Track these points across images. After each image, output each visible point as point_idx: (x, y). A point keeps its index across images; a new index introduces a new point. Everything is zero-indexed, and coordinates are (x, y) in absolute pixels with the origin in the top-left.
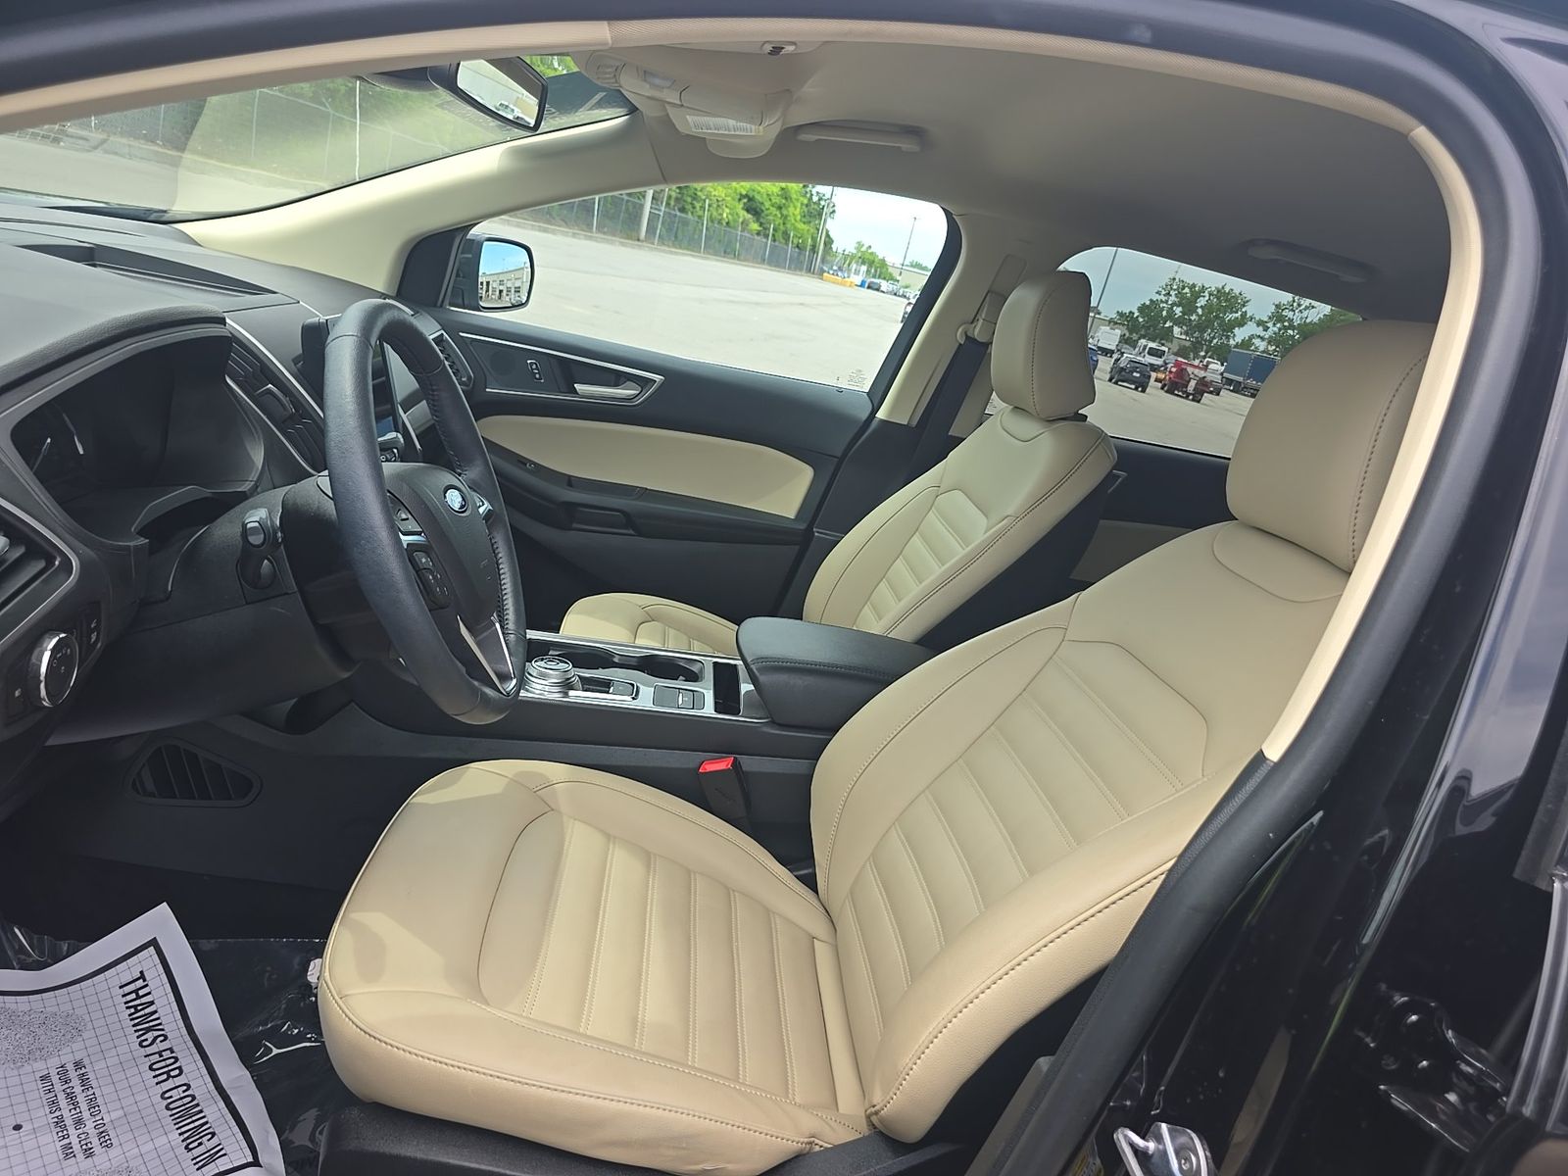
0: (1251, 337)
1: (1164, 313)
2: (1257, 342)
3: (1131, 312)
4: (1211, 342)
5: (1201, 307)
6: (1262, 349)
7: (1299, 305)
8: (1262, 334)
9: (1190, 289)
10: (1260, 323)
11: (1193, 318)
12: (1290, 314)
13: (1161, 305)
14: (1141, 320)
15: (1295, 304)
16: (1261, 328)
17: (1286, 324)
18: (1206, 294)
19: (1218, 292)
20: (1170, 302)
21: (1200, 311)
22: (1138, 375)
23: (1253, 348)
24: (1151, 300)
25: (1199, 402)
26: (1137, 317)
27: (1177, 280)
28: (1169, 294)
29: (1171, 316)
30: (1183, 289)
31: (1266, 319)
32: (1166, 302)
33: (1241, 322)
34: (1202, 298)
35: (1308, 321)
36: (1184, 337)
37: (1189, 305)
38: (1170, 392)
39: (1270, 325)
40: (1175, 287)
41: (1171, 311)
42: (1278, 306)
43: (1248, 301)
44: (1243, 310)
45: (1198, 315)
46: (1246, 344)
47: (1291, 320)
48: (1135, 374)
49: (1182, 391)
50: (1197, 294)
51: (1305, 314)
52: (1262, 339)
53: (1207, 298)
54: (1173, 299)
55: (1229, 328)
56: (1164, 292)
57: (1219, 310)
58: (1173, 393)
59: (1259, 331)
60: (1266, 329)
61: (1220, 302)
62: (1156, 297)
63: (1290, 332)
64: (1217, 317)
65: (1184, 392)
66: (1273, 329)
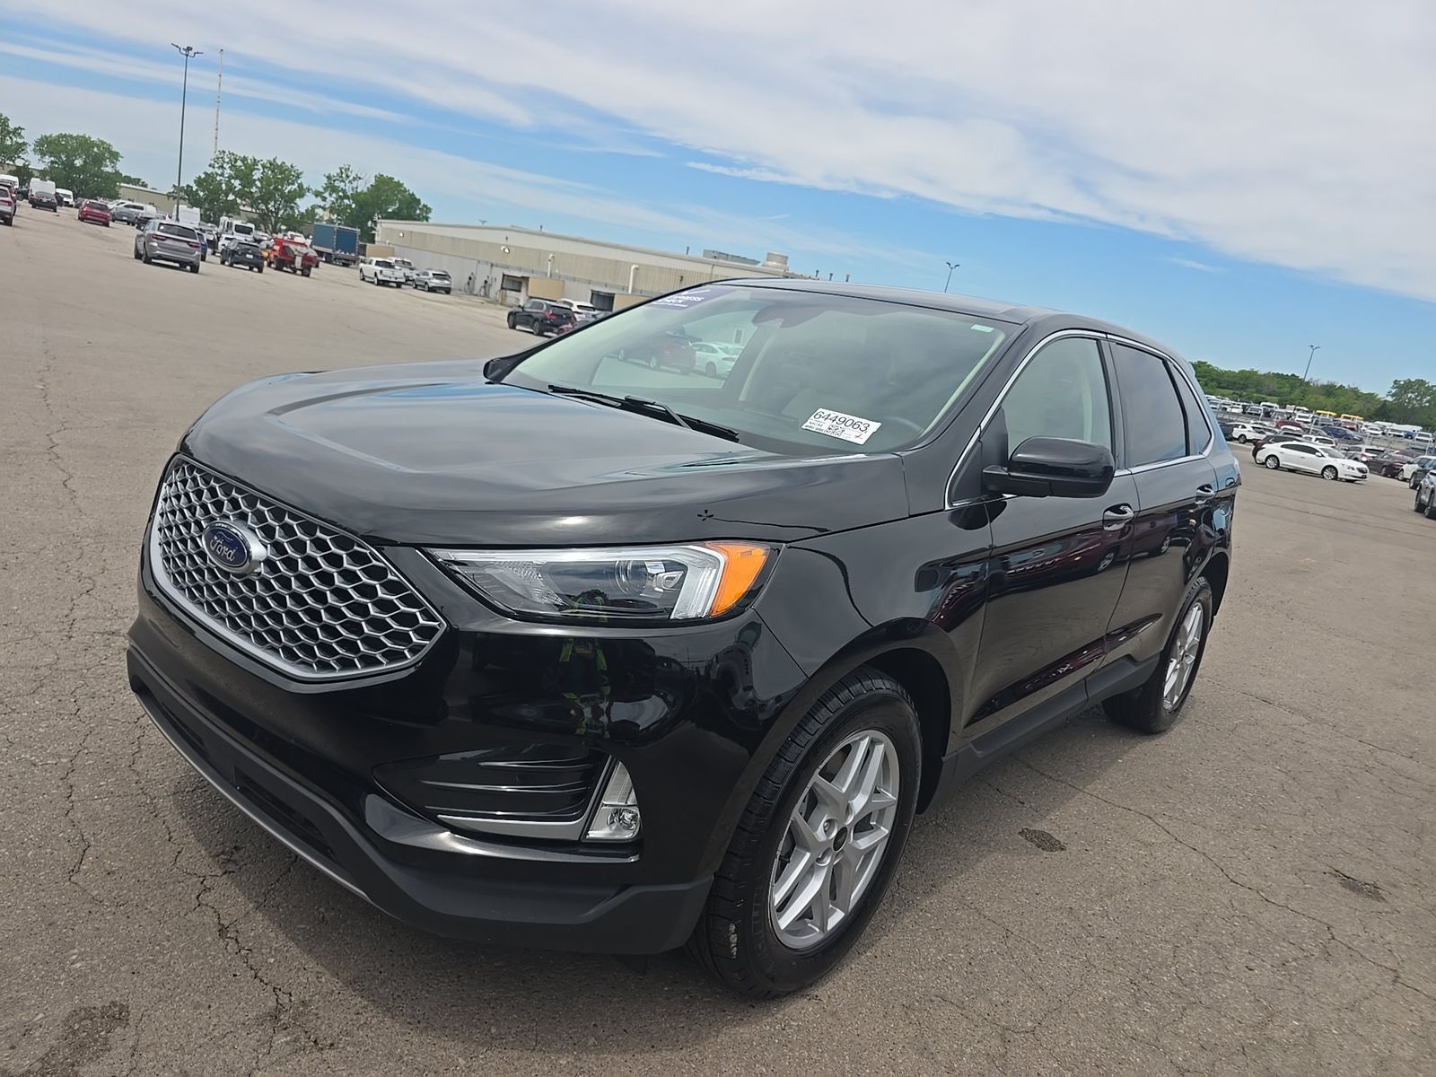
0: (313, 208)
1: (224, 186)
2: (319, 211)
3: (188, 186)
4: (277, 214)
5: (259, 179)
6: (326, 218)
7: (348, 176)
8: (322, 204)
9: (242, 161)
10: (317, 194)
11: (254, 190)
12: (342, 185)
13: (218, 178)
14: (201, 194)
15: (344, 175)
16: (319, 198)
17: (341, 194)
18: (260, 167)
19: (271, 164)
20: (226, 175)
21: (258, 183)
22: (251, 257)
23: (317, 217)
24: (206, 173)
25: (308, 276)
26: (197, 190)
27: (227, 153)
28: (222, 167)
29: (231, 189)
30: (236, 161)
31: (322, 190)
32: (222, 175)
33: (301, 192)
34: (256, 171)
35: (359, 190)
36: (249, 209)
37: (247, 179)
38: (279, 268)
39: (326, 195)
40: (227, 160)
41: (228, 183)
42: (329, 177)
43: (301, 173)
44: (299, 182)
45: (257, 187)
46: (311, 213)
47: (344, 191)
48: (248, 256)
49: (290, 268)
50: (252, 167)
51: (355, 184)
52: (324, 208)
53: (262, 171)
54: (228, 172)
55: (290, 199)
56: (217, 165)
57: (275, 182)
58: (282, 270)
59: (319, 201)
60: (324, 199)
61: (276, 175)
62: (210, 170)
63: (346, 201)
64: (276, 189)
65: (292, 268)
66: (331, 199)
